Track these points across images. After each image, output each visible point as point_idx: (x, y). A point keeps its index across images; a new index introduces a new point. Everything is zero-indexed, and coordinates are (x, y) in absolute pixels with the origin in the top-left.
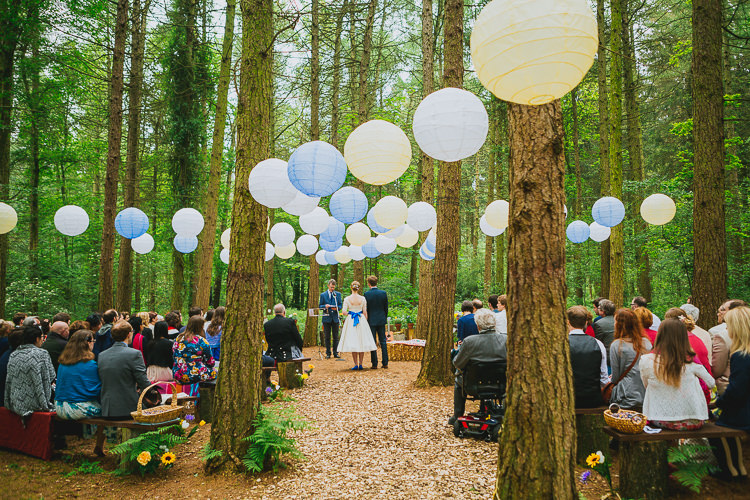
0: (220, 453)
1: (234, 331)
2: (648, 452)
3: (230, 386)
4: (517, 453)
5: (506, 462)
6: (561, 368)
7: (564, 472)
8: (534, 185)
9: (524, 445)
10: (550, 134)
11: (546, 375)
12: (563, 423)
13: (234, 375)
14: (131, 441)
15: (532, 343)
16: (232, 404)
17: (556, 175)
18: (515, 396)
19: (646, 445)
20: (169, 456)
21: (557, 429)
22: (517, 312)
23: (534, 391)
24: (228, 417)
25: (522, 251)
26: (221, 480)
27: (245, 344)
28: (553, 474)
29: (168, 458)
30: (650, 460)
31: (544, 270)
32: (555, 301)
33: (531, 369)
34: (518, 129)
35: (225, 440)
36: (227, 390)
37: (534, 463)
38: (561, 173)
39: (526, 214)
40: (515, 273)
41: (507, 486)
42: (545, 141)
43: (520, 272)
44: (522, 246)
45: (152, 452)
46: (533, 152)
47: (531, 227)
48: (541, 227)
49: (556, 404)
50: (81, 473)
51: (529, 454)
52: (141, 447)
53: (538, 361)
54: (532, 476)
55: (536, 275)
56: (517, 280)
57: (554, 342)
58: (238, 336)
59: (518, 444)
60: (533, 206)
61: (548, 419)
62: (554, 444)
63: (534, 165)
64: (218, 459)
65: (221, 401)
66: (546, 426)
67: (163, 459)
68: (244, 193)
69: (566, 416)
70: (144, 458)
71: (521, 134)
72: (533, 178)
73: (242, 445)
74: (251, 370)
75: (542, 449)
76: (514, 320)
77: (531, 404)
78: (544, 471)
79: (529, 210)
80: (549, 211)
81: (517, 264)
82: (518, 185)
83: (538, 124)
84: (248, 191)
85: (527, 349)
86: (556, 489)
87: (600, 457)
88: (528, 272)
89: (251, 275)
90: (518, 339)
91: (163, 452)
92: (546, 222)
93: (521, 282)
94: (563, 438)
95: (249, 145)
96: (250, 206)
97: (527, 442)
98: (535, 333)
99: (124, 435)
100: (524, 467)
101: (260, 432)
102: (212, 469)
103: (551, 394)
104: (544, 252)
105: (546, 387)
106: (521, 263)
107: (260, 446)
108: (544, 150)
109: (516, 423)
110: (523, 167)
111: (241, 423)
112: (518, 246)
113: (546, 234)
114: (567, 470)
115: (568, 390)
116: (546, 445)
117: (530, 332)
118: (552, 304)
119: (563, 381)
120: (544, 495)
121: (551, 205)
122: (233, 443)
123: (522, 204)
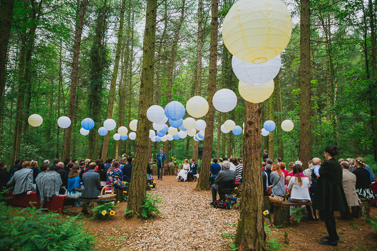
0: (131, 211)
1: (137, 167)
2: (283, 210)
5: (242, 208)
6: (259, 179)
7: (260, 211)
8: (253, 123)
9: (248, 203)
10: (258, 107)
11: (255, 181)
12: (260, 196)
13: (137, 183)
14: (98, 207)
15: (251, 171)
16: (136, 194)
17: (259, 119)
18: (246, 188)
19: (283, 207)
21: (258, 198)
22: (246, 162)
23: (251, 186)
24: (134, 198)
25: (249, 143)
26: (132, 221)
27: (142, 171)
28: (257, 211)
29: (112, 213)
30: (284, 213)
31: (255, 149)
33: (251, 179)
35: (134, 206)
36: (134, 188)
37: (251, 208)
39: (250, 132)
40: (246, 150)
41: (243, 216)
42: (256, 109)
44: (249, 141)
45: (107, 211)
46: (253, 112)
47: (251, 136)
48: (254, 136)
49: (258, 190)
51: (250, 205)
52: (102, 209)
53: (253, 177)
54: (251, 212)
55: (253, 150)
56: (247, 152)
58: (139, 169)
59: (246, 202)
60: (252, 129)
61: (256, 195)
62: (257, 202)
63: (253, 117)
64: (131, 213)
66: (255, 197)
67: (110, 213)
68: (142, 116)
70: (104, 213)
71: (249, 106)
72: (252, 120)
73: (140, 208)
74: (143, 181)
76: (246, 164)
77: (251, 190)
78: (254, 210)
80: (257, 131)
82: (248, 122)
83: (254, 104)
84: (146, 117)
85: (249, 173)
86: (258, 216)
87: (268, 212)
88: (250, 149)
91: (110, 211)
92: (256, 134)
93: (248, 152)
94: (260, 200)
95: (145, 99)
96: (145, 121)
98: (252, 168)
99: (95, 204)
100: (248, 209)
101: (146, 203)
102: (128, 217)
103: (257, 187)
104: (255, 143)
105: (255, 185)
106: (248, 147)
107: (147, 209)
108: (256, 112)
109: (246, 196)
110: (249, 117)
111: (139, 201)
113: (256, 138)
116: (255, 203)
117: (251, 168)
118: (257, 160)
119: (260, 183)
120: (254, 218)
121: (257, 129)
122: (136, 208)
123: (249, 128)
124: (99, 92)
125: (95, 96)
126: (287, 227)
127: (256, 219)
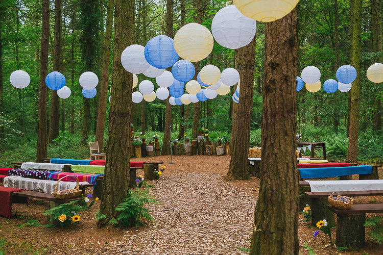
0: (105, 216)
1: (113, 146)
2: (353, 220)
3: (111, 178)
4: (264, 218)
5: (258, 223)
6: (290, 171)
7: (290, 229)
8: (278, 65)
9: (268, 214)
10: (288, 34)
11: (282, 174)
12: (290, 202)
13: (113, 172)
14: (54, 209)
15: (274, 156)
16: (112, 189)
17: (291, 58)
19: (352, 216)
20: (76, 218)
21: (287, 205)
22: (266, 139)
23: (274, 183)
24: (110, 196)
25: (270, 104)
26: (106, 231)
27: (120, 154)
28: (283, 230)
29: (76, 219)
30: (354, 226)
31: (282, 115)
32: (288, 132)
33: (273, 171)
34: (270, 31)
35: (109, 208)
36: (109, 180)
37: (273, 224)
38: (294, 57)
39: (273, 82)
40: (266, 116)
41: (258, 237)
42: (285, 39)
43: (268, 115)
44: (270, 101)
45: (66, 215)
46: (278, 45)
47: (275, 89)
48: (281, 90)
49: (287, 191)
50: (28, 226)
51: (271, 218)
52: (60, 212)
53: (277, 167)
54: (271, 231)
55: (278, 117)
56: (267, 120)
57: (287, 156)
58: (116, 149)
59: (264, 213)
60: (277, 77)
61: (282, 200)
62: (284, 214)
63: (278, 53)
64: (104, 219)
65: (106, 187)
66: (280, 203)
67: (73, 219)
68: (119, 65)
69: (292, 198)
70: (62, 218)
71: (271, 34)
72: (277, 60)
74: (123, 169)
75: (278, 216)
76: (265, 143)
77: (272, 191)
78: (278, 228)
79: (274, 80)
80: (286, 80)
81: (267, 111)
82: (269, 64)
83: (282, 28)
84: (121, 64)
85: (271, 160)
86: (285, 238)
87: (325, 222)
88: (273, 115)
89: (123, 114)
90: (266, 154)
91: (73, 215)
92: (284, 86)
93: (269, 121)
94: (290, 210)
95: (121, 36)
96: (122, 72)
97: (270, 212)
98: (276, 151)
99: (51, 205)
100: (267, 226)
102: (102, 225)
103: (284, 185)
104: (282, 104)
105: (281, 181)
106: (269, 110)
108: (284, 44)
110: (272, 54)
111: (117, 199)
112: (268, 100)
113: (284, 94)
114: (292, 228)
115: (295, 183)
116: (281, 214)
117: (273, 150)
118: (286, 134)
119: (291, 178)
120: (278, 242)
121: (287, 76)
122: (113, 211)
123: (270, 76)
124: (94, 34)
125: (88, 40)
126: (358, 251)
127: (282, 244)
